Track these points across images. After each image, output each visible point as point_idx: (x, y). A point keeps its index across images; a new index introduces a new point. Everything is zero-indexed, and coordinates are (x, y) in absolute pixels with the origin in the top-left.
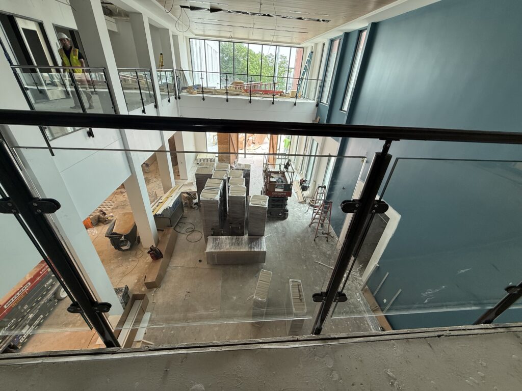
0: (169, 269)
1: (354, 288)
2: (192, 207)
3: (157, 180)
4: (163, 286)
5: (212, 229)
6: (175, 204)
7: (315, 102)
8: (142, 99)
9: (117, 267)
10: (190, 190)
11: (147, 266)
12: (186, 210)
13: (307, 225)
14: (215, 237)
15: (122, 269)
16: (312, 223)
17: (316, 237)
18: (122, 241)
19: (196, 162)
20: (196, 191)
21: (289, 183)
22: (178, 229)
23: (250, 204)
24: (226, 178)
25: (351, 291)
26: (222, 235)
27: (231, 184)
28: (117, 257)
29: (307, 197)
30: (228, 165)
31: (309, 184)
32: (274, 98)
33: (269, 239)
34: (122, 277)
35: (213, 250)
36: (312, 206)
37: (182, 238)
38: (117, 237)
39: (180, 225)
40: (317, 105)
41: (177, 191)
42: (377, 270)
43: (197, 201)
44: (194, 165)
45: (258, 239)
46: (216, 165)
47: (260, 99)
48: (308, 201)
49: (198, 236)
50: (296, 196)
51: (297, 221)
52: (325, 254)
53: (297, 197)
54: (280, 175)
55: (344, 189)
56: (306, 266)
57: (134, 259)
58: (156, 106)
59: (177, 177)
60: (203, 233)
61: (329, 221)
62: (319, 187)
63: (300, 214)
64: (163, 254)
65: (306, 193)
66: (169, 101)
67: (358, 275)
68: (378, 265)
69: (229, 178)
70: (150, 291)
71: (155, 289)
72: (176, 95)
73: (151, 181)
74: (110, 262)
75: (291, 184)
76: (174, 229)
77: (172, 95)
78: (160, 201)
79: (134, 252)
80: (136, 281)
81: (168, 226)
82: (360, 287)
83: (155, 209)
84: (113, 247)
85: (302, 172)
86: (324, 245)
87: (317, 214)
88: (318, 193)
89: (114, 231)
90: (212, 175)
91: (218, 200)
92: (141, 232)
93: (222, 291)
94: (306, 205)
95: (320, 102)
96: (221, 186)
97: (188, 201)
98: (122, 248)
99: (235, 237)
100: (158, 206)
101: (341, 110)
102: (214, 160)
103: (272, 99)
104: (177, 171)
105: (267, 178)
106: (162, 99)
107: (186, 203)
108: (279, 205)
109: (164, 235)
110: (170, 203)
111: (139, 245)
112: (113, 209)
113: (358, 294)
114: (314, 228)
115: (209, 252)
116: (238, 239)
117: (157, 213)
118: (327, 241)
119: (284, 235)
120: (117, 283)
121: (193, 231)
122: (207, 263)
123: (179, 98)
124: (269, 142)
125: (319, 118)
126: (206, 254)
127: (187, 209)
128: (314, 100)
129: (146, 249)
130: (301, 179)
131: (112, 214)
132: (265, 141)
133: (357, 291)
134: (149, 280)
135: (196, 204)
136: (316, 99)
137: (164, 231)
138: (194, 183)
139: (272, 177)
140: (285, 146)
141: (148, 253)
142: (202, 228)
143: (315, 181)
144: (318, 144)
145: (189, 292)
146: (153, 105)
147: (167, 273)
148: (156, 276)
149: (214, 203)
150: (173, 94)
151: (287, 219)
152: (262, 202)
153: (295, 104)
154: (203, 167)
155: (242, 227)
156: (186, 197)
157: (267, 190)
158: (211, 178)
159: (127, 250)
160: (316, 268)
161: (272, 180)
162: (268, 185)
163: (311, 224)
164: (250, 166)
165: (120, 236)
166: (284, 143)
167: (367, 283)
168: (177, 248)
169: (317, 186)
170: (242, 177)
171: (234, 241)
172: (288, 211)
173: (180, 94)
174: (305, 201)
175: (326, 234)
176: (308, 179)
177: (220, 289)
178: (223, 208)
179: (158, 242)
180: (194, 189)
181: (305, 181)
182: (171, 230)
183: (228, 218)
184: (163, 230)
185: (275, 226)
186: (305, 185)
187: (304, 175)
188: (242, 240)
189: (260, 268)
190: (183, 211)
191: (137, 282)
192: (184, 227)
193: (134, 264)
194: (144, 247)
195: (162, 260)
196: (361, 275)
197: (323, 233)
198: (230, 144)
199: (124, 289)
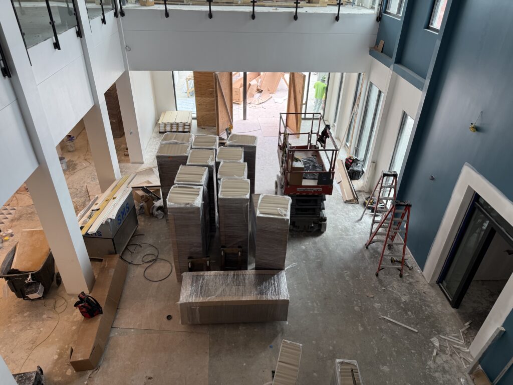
0: (114, 334)
1: (455, 369)
2: (152, 215)
3: (88, 164)
4: (104, 365)
5: (189, 258)
6: (122, 212)
7: (374, 12)
8: (52, 22)
9: (21, 330)
10: (149, 182)
11: (74, 328)
12: (141, 221)
13: (361, 245)
14: (195, 273)
15: (30, 334)
16: (371, 242)
17: (379, 270)
18: (30, 284)
19: (157, 129)
20: (159, 184)
21: (328, 170)
22: (128, 257)
23: (258, 214)
24: (212, 163)
25: (450, 375)
26: (209, 269)
27: (221, 174)
28: (21, 312)
29: (360, 191)
30: (215, 139)
31: (363, 166)
32: (297, 7)
33: (292, 274)
34: (32, 349)
35: (192, 299)
36: (369, 208)
37: (136, 273)
38: (19, 277)
39: (131, 248)
40: (379, 18)
41: (124, 186)
42: (501, 338)
43: (162, 204)
44: (154, 135)
45: (273, 275)
46: (193, 138)
47: (271, 10)
48: (362, 198)
49: (165, 268)
50: (339, 190)
51: (342, 238)
52: (397, 301)
53: (341, 193)
54: (310, 154)
55: (433, 179)
56: (363, 325)
57: (52, 314)
58: (80, 34)
59: (123, 158)
60: (173, 264)
61: (405, 241)
62: (385, 175)
63: (347, 224)
64: (102, 305)
65: (358, 184)
66: (104, 21)
67: (462, 342)
68: (503, 329)
69: (218, 164)
70: (81, 376)
71: (90, 372)
72: (116, 8)
73: (79, 167)
74: (10, 322)
75: (331, 172)
76: (121, 258)
77: (109, 10)
78: (95, 207)
79: (50, 302)
80: (56, 357)
81: (111, 253)
82: (465, 367)
83: (85, 222)
84: (14, 294)
85: (348, 144)
86: (395, 284)
87: (380, 227)
88: (382, 187)
89: (13, 267)
90: (188, 156)
91: (200, 206)
92: (61, 267)
93: (209, 376)
94: (358, 206)
95: (386, 12)
96: (204, 180)
97: (144, 204)
98: (28, 296)
99: (231, 273)
100: (90, 217)
101: (428, 28)
102: (190, 125)
103: (294, 10)
104: (123, 146)
105: (287, 162)
106: (90, 18)
107: (142, 207)
108: (309, 209)
109: (103, 270)
110: (111, 212)
111: (60, 288)
112: (12, 220)
113: (462, 380)
114: (375, 251)
115: (185, 304)
116: (238, 276)
117: (90, 232)
118: (401, 276)
119: (320, 265)
120: (22, 361)
121: (155, 260)
122: (182, 323)
123: (122, 14)
124: (287, 88)
125: (382, 43)
126: (179, 307)
127: (143, 219)
128: (372, 8)
129: (72, 295)
130: (346, 157)
131: (10, 231)
132: (279, 87)
133: (460, 374)
134: (79, 357)
135: (160, 208)
136: (376, 6)
137: (103, 262)
138: (154, 169)
139: (297, 160)
140: (316, 97)
141: (76, 305)
142: (172, 253)
143: (375, 163)
144: (380, 92)
145: (150, 378)
146: (73, 31)
147: (111, 342)
148: (91, 348)
149: (193, 212)
150: (111, 7)
151: (324, 234)
152: (280, 210)
153: (337, 18)
154: (170, 143)
155: (245, 253)
156: (142, 197)
157: (287, 183)
158: (185, 164)
159: (39, 298)
160: (381, 330)
161: (297, 165)
162: (289, 174)
163: (370, 244)
164: (254, 138)
165: (25, 274)
166: (315, 90)
167: (480, 361)
168: (127, 292)
169: (380, 174)
170: (242, 161)
171: (229, 280)
172: (325, 220)
173: (124, 7)
174: (357, 199)
175: (399, 262)
176: (361, 157)
177: (207, 371)
178: (208, 217)
179: (93, 283)
180: (155, 180)
181: (355, 161)
182: (116, 259)
183: (217, 234)
184: (101, 260)
185: (303, 247)
186: (356, 169)
187: (352, 149)
188: (244, 279)
189: (279, 329)
190: (137, 223)
191: (58, 359)
192: (138, 253)
193: (51, 323)
194: (68, 292)
195: (100, 318)
196: (468, 344)
197: (393, 261)
198: (217, 96)
199: (34, 375)
